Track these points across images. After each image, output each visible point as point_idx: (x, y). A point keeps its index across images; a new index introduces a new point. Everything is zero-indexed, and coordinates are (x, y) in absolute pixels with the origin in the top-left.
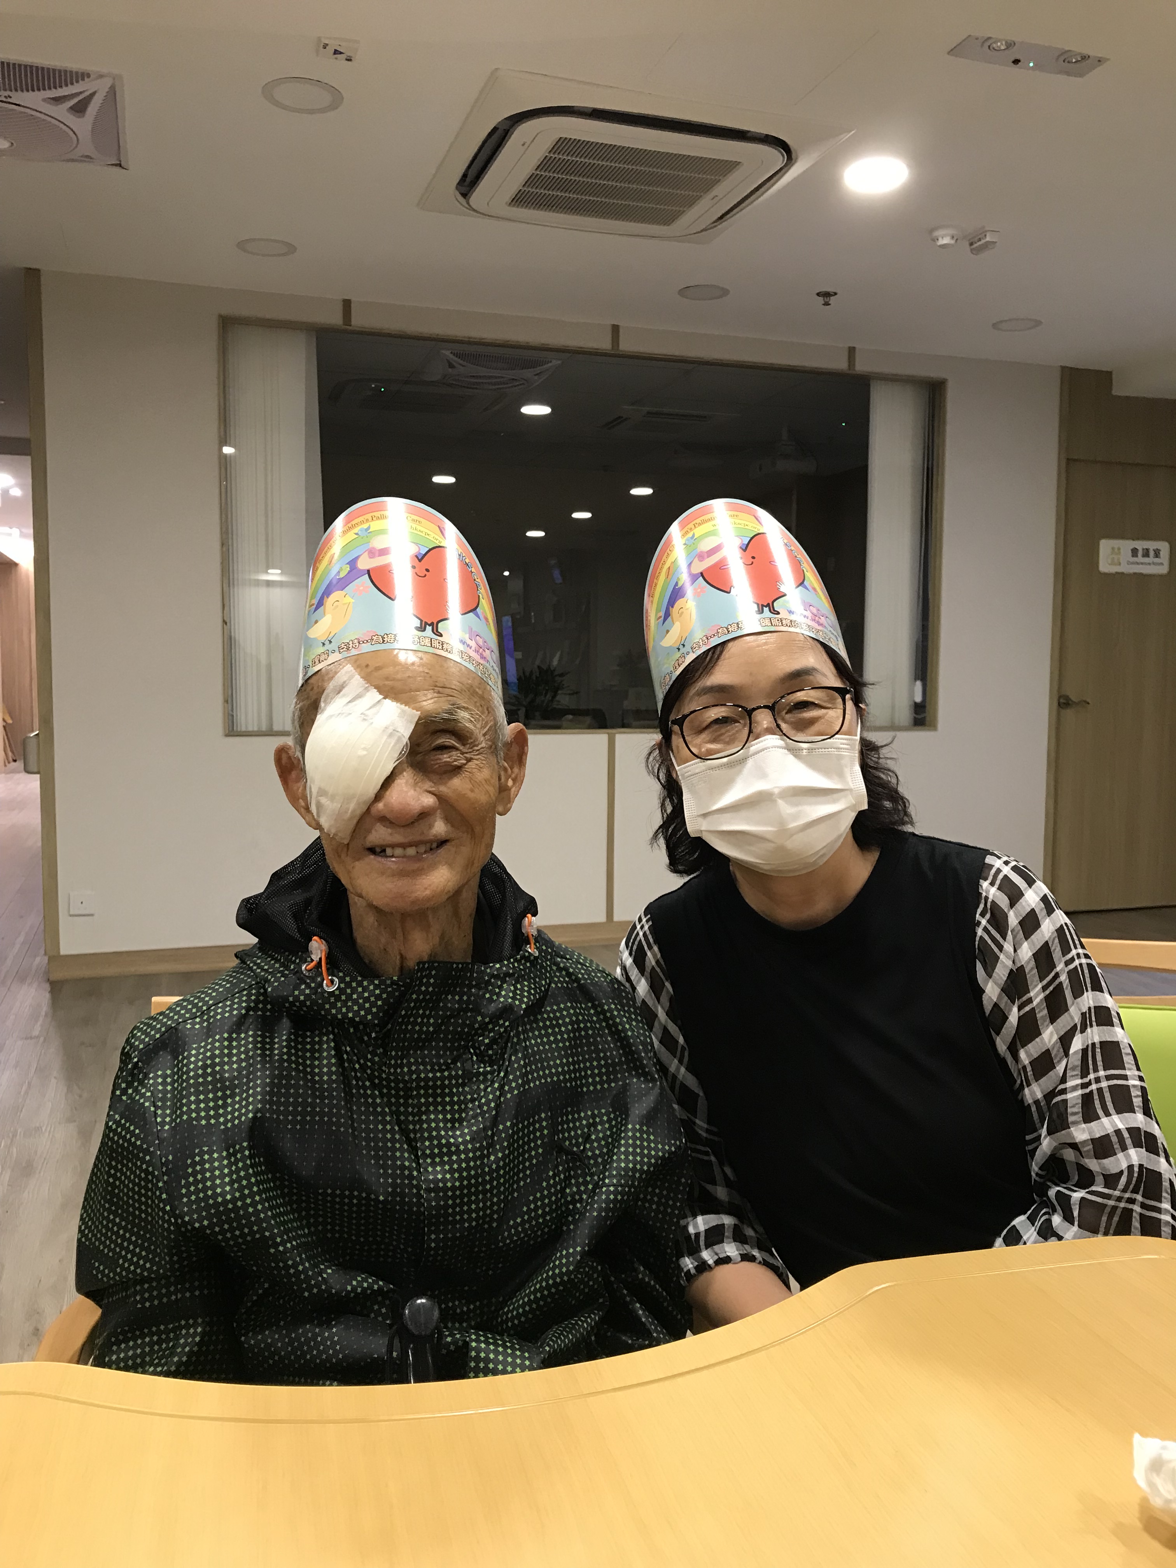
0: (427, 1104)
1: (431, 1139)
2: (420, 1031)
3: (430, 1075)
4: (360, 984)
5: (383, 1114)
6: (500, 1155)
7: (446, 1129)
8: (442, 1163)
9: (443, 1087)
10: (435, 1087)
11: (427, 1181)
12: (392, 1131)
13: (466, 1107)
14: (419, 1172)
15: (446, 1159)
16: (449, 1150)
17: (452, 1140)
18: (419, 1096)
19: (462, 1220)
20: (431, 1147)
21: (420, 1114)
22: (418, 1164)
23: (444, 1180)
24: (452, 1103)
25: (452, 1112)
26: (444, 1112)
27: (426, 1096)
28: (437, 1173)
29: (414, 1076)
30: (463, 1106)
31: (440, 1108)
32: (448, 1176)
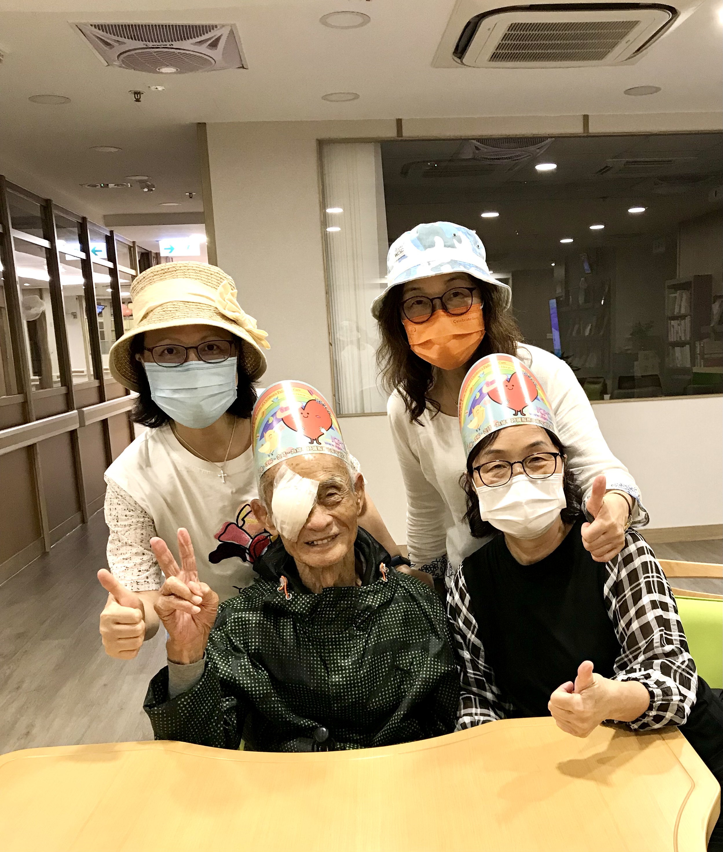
0: (333, 649)
1: (334, 663)
2: (329, 617)
3: (333, 636)
4: (301, 597)
5: (313, 653)
6: (365, 671)
7: (341, 660)
8: (339, 674)
9: (339, 641)
10: (336, 641)
11: (332, 682)
12: (317, 661)
13: (351, 650)
14: (328, 678)
15: (340, 672)
16: (342, 668)
17: (343, 664)
18: (328, 645)
19: (348, 699)
20: (334, 667)
21: (329, 653)
22: (328, 674)
23: (339, 681)
24: (344, 648)
25: (344, 652)
26: (340, 652)
27: (332, 645)
28: (336, 678)
29: (326, 637)
30: (349, 650)
31: (338, 650)
32: (341, 680)
